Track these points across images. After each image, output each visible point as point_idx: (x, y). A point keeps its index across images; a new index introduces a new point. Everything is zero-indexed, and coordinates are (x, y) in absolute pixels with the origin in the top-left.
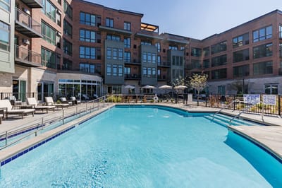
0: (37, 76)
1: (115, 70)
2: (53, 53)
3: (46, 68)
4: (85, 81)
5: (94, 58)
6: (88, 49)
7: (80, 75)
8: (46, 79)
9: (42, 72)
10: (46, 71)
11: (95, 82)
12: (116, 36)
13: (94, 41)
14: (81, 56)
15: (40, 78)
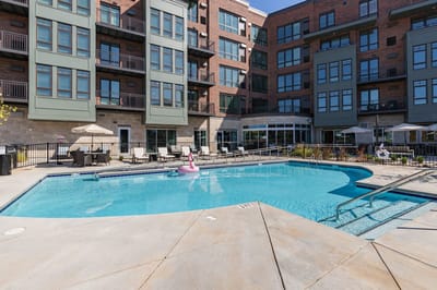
0: (215, 124)
1: (334, 101)
2: (235, 96)
3: (224, 115)
4: (274, 126)
5: (298, 88)
6: (289, 77)
7: (265, 118)
8: (226, 127)
9: (221, 121)
10: (225, 118)
11: (291, 126)
12: (340, 38)
13: (299, 62)
14: (280, 90)
15: (219, 127)
